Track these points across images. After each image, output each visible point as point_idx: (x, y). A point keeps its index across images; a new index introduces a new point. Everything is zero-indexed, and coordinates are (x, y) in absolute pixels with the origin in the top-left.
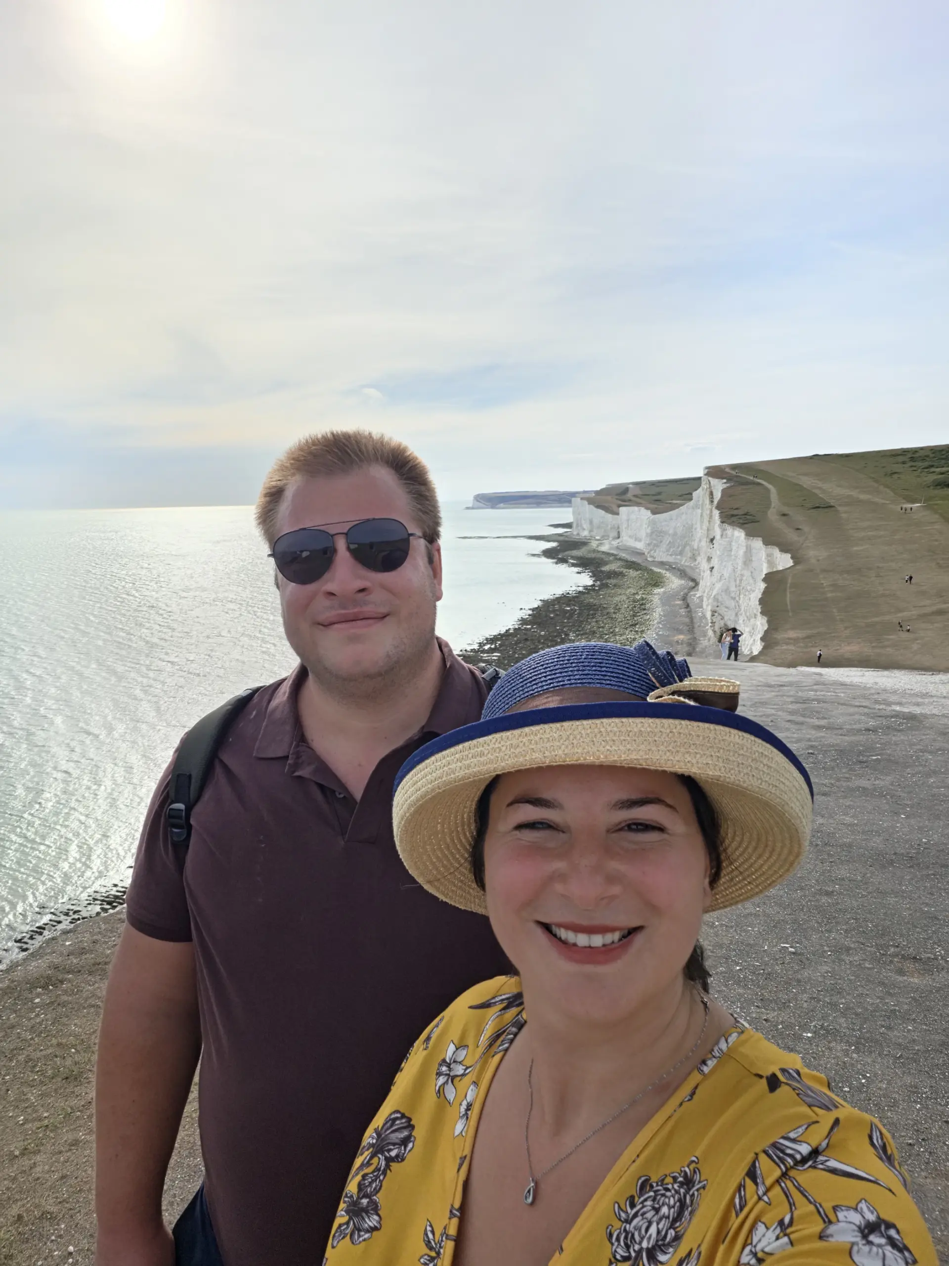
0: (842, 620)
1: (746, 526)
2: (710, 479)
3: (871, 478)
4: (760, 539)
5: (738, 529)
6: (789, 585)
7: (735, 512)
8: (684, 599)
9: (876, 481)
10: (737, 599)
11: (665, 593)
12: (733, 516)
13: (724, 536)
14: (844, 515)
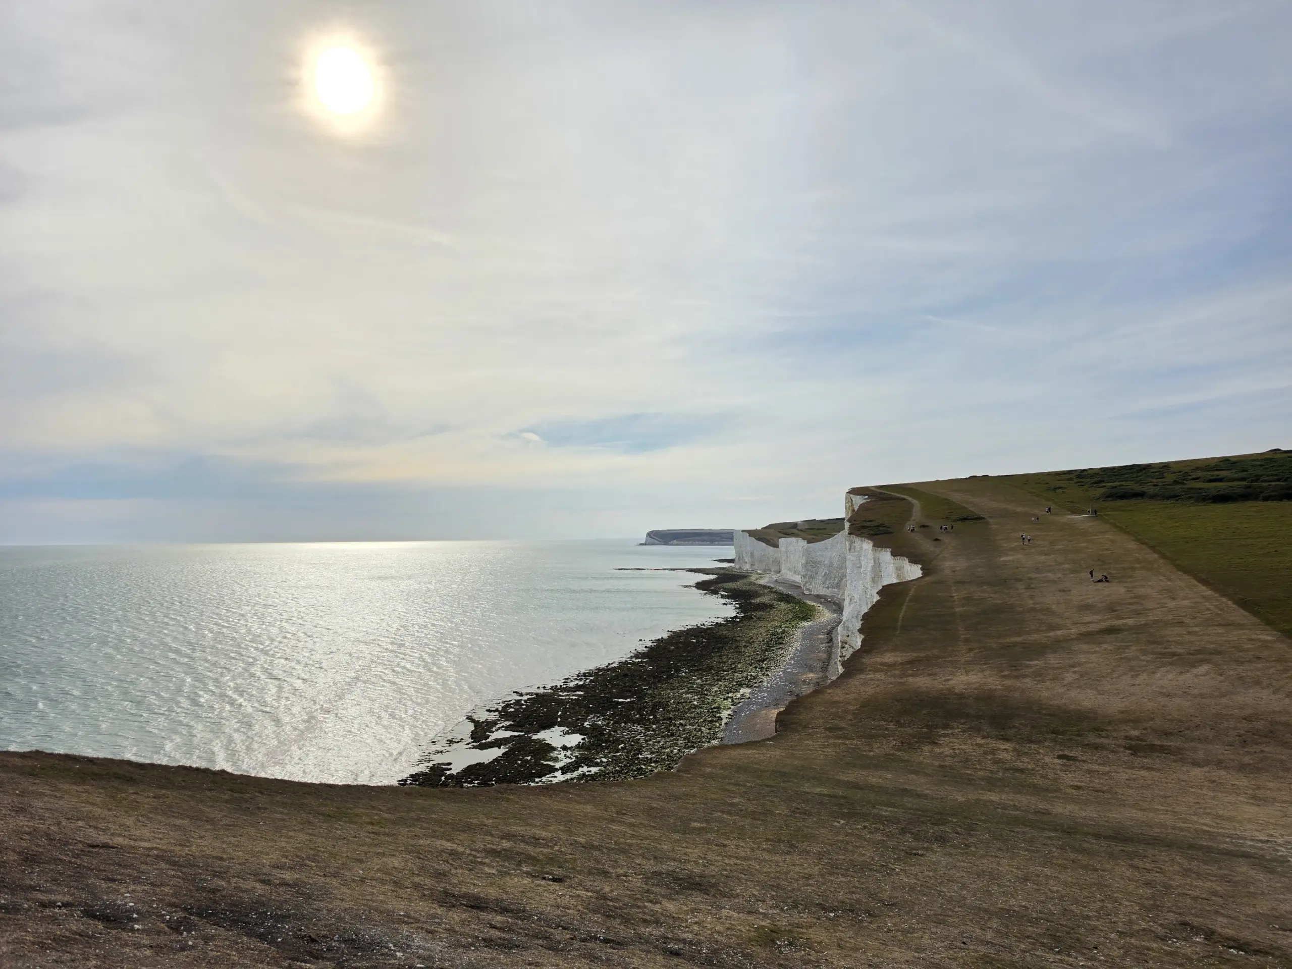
0: (967, 641)
1: (875, 537)
2: (851, 495)
3: (1030, 493)
4: (889, 550)
5: (866, 540)
6: (908, 599)
8: (829, 633)
9: (1038, 496)
12: (864, 527)
13: (853, 550)
14: (994, 527)
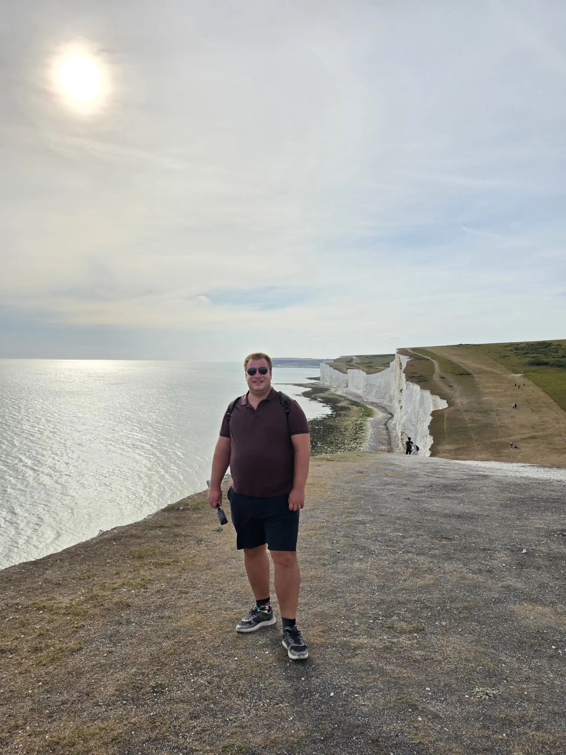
1: (420, 383)
2: (400, 355)
3: (492, 358)
4: (429, 391)
5: (416, 385)
6: (445, 418)
7: (414, 375)
8: (385, 424)
9: (496, 361)
10: (416, 425)
11: (374, 421)
12: (413, 377)
13: (408, 389)
14: (477, 379)
